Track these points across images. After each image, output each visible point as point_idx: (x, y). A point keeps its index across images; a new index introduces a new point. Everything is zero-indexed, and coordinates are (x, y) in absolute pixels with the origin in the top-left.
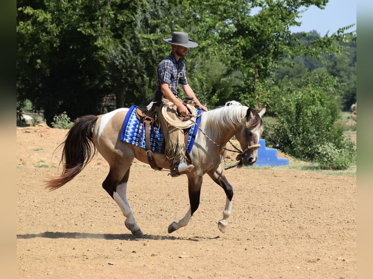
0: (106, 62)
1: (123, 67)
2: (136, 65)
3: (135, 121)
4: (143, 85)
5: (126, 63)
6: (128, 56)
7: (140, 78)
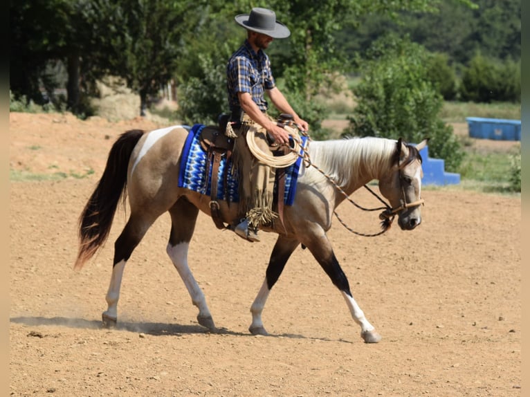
0: (69, 15)
1: (94, 21)
2: (114, 19)
3: (200, 154)
4: (124, 48)
5: (99, 15)
6: (103, 6)
7: (119, 38)
